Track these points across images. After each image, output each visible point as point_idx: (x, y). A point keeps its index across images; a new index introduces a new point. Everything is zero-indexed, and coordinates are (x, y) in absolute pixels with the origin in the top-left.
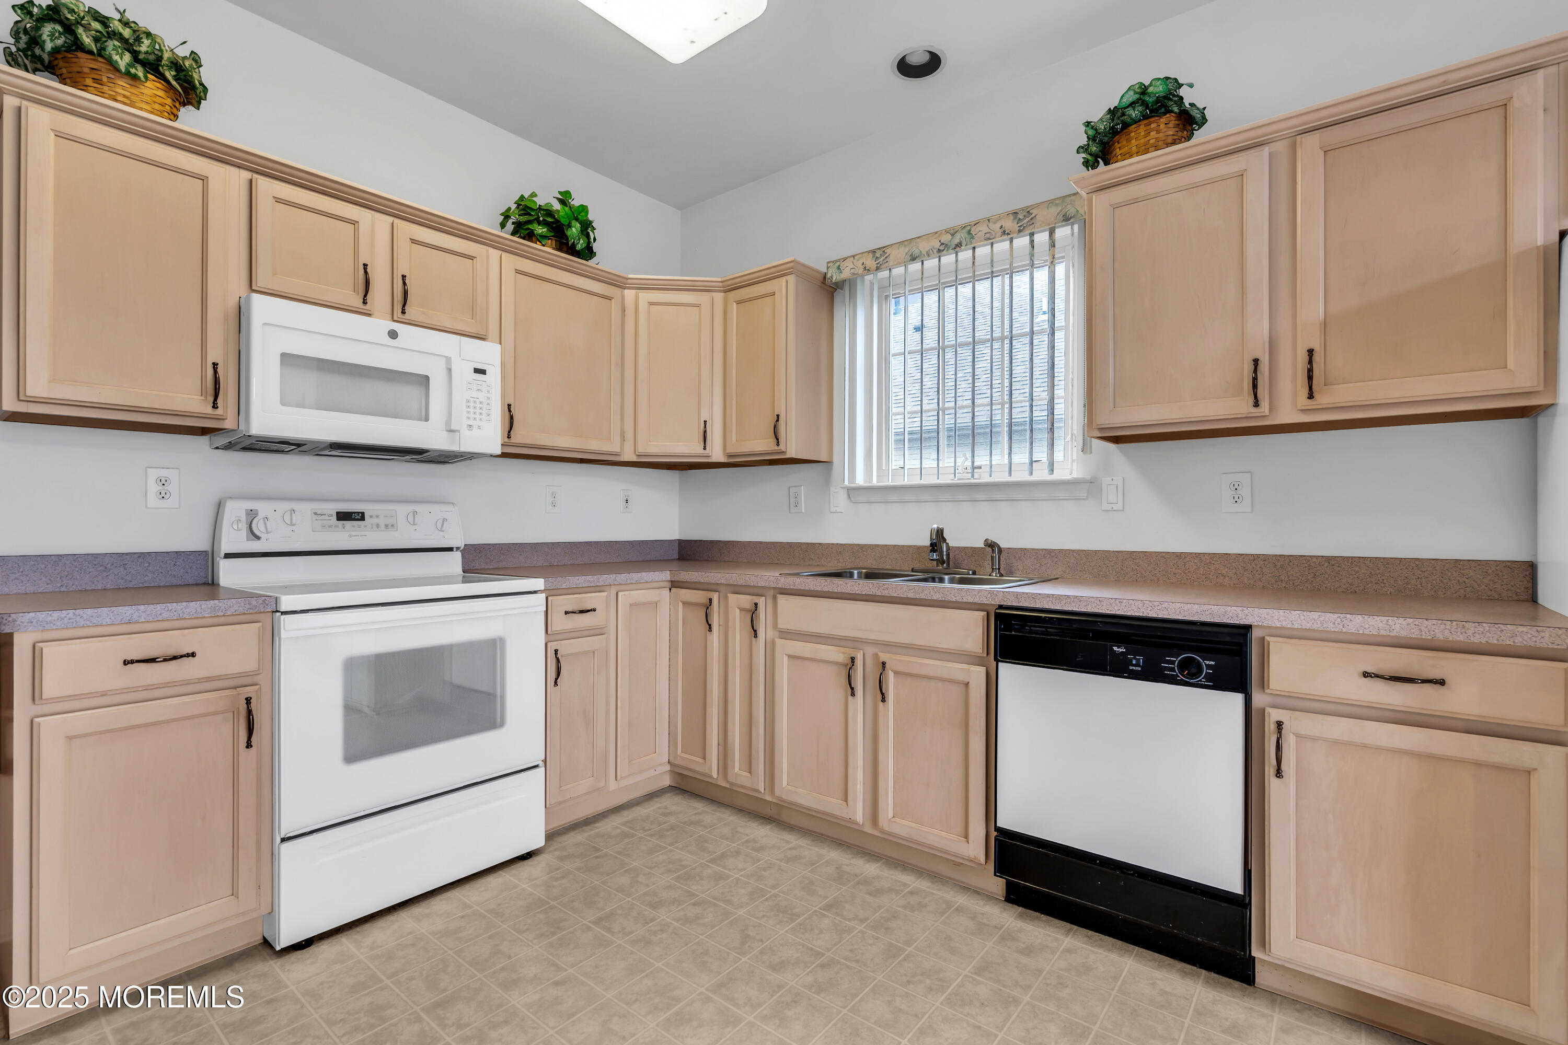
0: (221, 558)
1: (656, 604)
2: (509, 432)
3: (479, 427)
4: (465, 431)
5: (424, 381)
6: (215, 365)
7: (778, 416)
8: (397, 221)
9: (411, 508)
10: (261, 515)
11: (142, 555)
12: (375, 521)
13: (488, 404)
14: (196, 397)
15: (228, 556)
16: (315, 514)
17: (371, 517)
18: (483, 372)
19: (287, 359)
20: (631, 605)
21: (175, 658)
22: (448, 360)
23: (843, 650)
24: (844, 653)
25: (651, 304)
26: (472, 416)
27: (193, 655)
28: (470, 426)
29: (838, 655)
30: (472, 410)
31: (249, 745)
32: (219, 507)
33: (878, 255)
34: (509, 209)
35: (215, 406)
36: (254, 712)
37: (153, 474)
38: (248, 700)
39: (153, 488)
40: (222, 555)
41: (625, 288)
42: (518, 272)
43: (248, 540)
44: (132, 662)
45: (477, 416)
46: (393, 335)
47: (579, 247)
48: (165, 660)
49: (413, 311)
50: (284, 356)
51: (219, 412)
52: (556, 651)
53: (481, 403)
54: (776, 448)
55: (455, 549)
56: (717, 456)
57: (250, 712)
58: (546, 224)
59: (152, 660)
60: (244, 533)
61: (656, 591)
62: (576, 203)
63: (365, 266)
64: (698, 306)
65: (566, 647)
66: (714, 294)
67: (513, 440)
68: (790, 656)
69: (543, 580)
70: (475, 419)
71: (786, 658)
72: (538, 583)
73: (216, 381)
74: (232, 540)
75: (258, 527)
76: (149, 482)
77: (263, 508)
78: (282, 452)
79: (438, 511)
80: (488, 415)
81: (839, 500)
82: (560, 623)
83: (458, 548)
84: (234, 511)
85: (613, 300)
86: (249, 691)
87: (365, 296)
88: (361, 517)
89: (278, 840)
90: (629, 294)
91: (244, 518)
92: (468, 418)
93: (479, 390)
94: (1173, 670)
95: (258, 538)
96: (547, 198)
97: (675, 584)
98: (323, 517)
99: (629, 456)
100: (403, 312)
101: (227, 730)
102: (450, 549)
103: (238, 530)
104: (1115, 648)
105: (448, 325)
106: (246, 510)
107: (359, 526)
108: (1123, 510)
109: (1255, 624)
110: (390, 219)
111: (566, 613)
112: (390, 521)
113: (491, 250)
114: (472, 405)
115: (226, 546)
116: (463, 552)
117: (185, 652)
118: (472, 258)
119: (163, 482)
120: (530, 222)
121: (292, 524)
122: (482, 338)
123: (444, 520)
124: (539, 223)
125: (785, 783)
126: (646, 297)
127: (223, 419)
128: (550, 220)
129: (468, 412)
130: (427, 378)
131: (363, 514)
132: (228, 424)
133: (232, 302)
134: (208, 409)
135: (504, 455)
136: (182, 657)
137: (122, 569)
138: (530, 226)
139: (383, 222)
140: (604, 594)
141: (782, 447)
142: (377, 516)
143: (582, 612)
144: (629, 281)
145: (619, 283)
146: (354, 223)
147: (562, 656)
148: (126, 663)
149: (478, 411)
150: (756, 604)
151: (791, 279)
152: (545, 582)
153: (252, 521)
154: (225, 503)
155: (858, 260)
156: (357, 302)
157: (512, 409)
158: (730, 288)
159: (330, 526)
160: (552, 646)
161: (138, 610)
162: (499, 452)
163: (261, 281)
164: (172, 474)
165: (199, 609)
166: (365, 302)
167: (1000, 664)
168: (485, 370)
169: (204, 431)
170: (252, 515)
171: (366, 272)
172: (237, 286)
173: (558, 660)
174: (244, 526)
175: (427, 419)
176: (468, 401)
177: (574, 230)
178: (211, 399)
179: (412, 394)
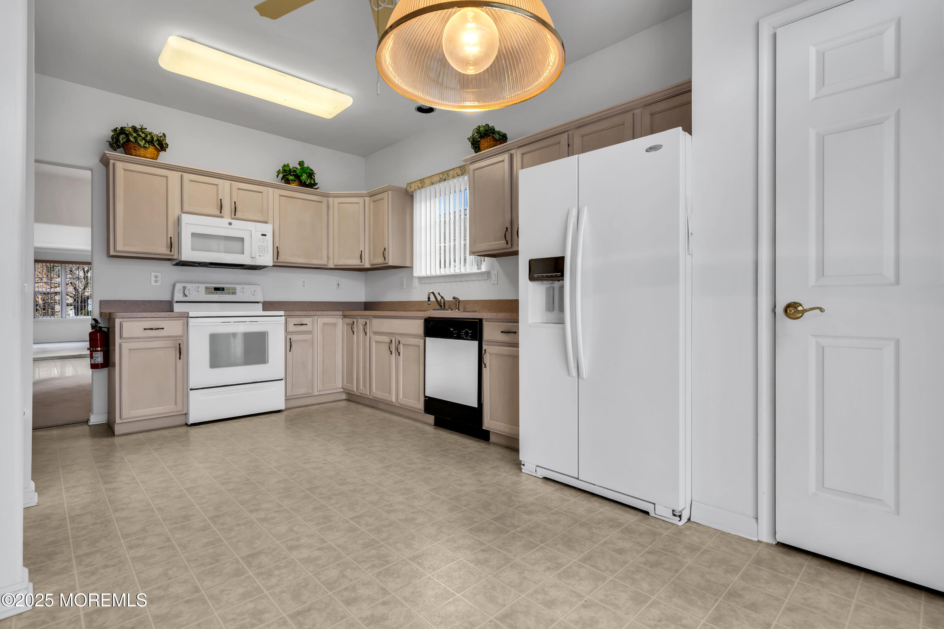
0: (174, 303)
1: (335, 325)
2: (277, 257)
3: (264, 256)
4: (258, 257)
5: (242, 240)
6: (171, 238)
7: (385, 248)
8: (233, 182)
9: (241, 286)
10: (187, 288)
11: (150, 301)
12: (228, 291)
13: (267, 247)
14: (165, 249)
15: (177, 302)
16: (206, 288)
17: (227, 289)
18: (265, 235)
19: (194, 235)
20: (323, 324)
21: (158, 329)
22: (251, 231)
23: (389, 337)
24: (389, 339)
25: (339, 203)
26: (261, 252)
27: (163, 329)
28: (260, 256)
29: (386, 339)
30: (261, 250)
31: (180, 358)
32: (174, 286)
33: (462, 169)
34: (280, 170)
35: (171, 251)
36: (181, 348)
37: (153, 274)
38: (180, 344)
39: (153, 279)
40: (175, 302)
41: (329, 197)
42: (280, 196)
43: (183, 297)
44: (146, 329)
45: (263, 252)
46: (230, 224)
47: (307, 183)
48: (155, 329)
49: (238, 215)
50: (192, 234)
51: (172, 253)
52: (290, 339)
53: (264, 247)
54: (384, 261)
55: (260, 303)
56: (367, 266)
57: (180, 348)
58: (293, 175)
59: (152, 329)
60: (182, 294)
61: (336, 319)
62: (306, 165)
63: (221, 200)
64: (358, 203)
65: (294, 338)
66: (365, 198)
67: (279, 260)
68: (376, 342)
69: (283, 312)
70: (262, 253)
71: (374, 342)
72: (282, 313)
73: (171, 243)
74: (178, 296)
75: (187, 292)
76: (152, 277)
77: (188, 286)
78: (195, 266)
79: (252, 287)
80: (267, 251)
81: (416, 282)
82: (291, 328)
83: (261, 302)
84: (179, 287)
85: (323, 203)
86: (180, 342)
87: (221, 210)
88: (223, 289)
89: (189, 390)
90: (331, 200)
91: (182, 289)
92: (259, 253)
93: (263, 242)
94: (463, 335)
95: (187, 296)
96: (294, 164)
97: (345, 316)
98: (209, 289)
99: (331, 266)
100: (235, 215)
101: (173, 353)
102: (258, 302)
103: (180, 293)
104: (451, 329)
105: (252, 218)
106: (183, 287)
107: (222, 293)
108: (497, 284)
109: (484, 318)
110: (230, 182)
111: (294, 325)
112: (233, 291)
113: (269, 188)
114: (261, 248)
115: (176, 299)
116: (263, 303)
117: (161, 328)
118: (261, 192)
119: (156, 277)
120: (287, 175)
121: (198, 292)
122: (266, 222)
123: (255, 291)
124: (291, 175)
125: (374, 390)
126: (337, 200)
127: (174, 256)
128: (295, 173)
129: (259, 250)
130: (243, 239)
131: (224, 288)
132: (175, 257)
133: (176, 216)
134: (169, 252)
135: (274, 266)
136: (160, 329)
137: (143, 306)
138: (287, 177)
139: (228, 183)
140: (312, 319)
141: (386, 261)
142: (229, 289)
143: (301, 325)
144: (330, 194)
145: (327, 196)
146: (217, 185)
147: (293, 341)
148: (145, 329)
149: (263, 250)
150: (366, 322)
151: (390, 192)
152: (284, 313)
153: (184, 290)
154: (176, 284)
155: (455, 171)
156: (218, 213)
157: (278, 249)
158: (371, 195)
159: (212, 293)
160: (289, 337)
161: (148, 314)
162: (272, 265)
163: (185, 209)
164: (159, 274)
165: (165, 315)
166: (221, 213)
167: (426, 338)
168: (266, 235)
169: (169, 260)
170: (184, 288)
171: (221, 202)
172: (177, 211)
173: (291, 342)
174: (182, 292)
175: (243, 253)
176: (259, 246)
177: (304, 177)
178: (170, 249)
179: (238, 244)
